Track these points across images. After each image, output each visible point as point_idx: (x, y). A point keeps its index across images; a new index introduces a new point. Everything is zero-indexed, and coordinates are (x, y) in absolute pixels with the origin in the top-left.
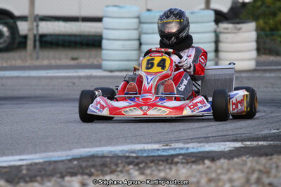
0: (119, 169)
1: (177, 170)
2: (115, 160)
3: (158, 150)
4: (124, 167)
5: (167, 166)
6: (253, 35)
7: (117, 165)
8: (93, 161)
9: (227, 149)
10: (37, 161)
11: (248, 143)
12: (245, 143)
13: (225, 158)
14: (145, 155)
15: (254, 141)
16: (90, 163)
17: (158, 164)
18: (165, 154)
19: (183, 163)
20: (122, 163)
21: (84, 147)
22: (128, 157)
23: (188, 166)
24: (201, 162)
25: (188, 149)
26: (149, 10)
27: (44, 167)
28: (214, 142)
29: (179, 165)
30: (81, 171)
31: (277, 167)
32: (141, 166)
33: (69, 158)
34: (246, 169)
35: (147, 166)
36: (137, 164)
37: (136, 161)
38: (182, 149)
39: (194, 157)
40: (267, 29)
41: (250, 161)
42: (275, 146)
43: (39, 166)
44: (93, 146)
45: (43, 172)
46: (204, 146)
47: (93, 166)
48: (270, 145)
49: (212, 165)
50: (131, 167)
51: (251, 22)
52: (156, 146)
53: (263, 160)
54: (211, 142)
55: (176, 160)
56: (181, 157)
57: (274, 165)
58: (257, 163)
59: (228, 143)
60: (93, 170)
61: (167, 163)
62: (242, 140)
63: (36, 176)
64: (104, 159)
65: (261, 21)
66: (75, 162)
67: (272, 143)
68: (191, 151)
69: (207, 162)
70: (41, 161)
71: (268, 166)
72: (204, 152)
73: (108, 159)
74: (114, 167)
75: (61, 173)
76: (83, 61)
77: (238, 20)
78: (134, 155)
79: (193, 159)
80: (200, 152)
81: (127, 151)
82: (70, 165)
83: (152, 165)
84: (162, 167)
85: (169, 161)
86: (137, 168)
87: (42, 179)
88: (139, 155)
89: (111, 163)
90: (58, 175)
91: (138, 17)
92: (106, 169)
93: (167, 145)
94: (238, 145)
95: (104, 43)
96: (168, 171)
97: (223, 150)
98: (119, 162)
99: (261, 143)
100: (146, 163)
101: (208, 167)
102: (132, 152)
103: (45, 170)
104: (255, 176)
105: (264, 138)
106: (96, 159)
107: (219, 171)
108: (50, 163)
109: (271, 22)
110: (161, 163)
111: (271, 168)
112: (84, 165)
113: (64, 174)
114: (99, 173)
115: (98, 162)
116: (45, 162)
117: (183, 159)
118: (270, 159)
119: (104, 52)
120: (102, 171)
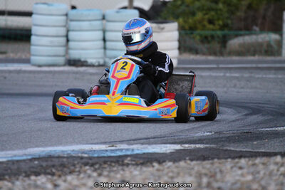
0: (77, 169)
1: (131, 172)
2: (70, 160)
3: (107, 151)
4: (81, 167)
5: (120, 168)
6: (176, 34)
7: (74, 165)
8: (52, 161)
9: (168, 151)
11: (187, 146)
12: (183, 145)
13: (170, 161)
14: (96, 155)
15: (191, 143)
16: (50, 163)
17: (110, 165)
18: (113, 155)
19: (133, 165)
20: (78, 163)
22: (82, 158)
23: (139, 168)
24: (149, 164)
25: (133, 150)
26: (73, 8)
27: (9, 166)
28: (156, 143)
29: (130, 166)
30: (43, 171)
31: (221, 171)
32: (97, 166)
33: (29, 157)
34: (193, 172)
35: (101, 168)
36: (92, 165)
37: (90, 162)
38: (127, 150)
39: (140, 158)
40: (187, 27)
41: (196, 166)
42: (210, 149)
43: (5, 165)
44: (46, 146)
45: (9, 171)
46: (147, 148)
47: (53, 166)
48: (206, 148)
49: (161, 168)
50: (87, 167)
51: (173, 22)
52: (103, 147)
53: (207, 164)
54: (152, 144)
55: (126, 161)
56: (129, 159)
57: (218, 170)
58: (203, 168)
59: (168, 145)
60: (54, 170)
61: (120, 165)
62: (181, 143)
63: (4, 175)
64: (61, 160)
65: (181, 20)
66: (36, 162)
67: (207, 145)
68: (136, 152)
69: (156, 164)
70: (4, 160)
71: (212, 170)
72: (148, 154)
73: (65, 160)
74: (72, 168)
75: (25, 172)
76: (11, 55)
77: (160, 20)
78: (86, 155)
79: (141, 161)
80: (144, 154)
81: (79, 151)
82: (32, 164)
83: (106, 166)
84: (115, 169)
85: (120, 163)
86: (92, 168)
87: (10, 177)
88: (91, 155)
89: (69, 163)
90: (24, 174)
91: (67, 15)
92: (65, 169)
93: (113, 146)
94: (178, 147)
95: (33, 38)
96: (121, 172)
97: (164, 152)
98: (76, 162)
99: (198, 146)
100: (101, 165)
101: (158, 170)
102: (83, 153)
103: (10, 168)
104: (205, 180)
105: (200, 141)
106: (54, 160)
107: (171, 174)
108: (13, 162)
109: (191, 21)
110: (113, 164)
111: (216, 173)
112: (44, 164)
113: (29, 173)
114: (60, 173)
115: (56, 162)
116: (9, 161)
117: (131, 160)
118: (212, 164)
119: (32, 47)
120: (62, 170)
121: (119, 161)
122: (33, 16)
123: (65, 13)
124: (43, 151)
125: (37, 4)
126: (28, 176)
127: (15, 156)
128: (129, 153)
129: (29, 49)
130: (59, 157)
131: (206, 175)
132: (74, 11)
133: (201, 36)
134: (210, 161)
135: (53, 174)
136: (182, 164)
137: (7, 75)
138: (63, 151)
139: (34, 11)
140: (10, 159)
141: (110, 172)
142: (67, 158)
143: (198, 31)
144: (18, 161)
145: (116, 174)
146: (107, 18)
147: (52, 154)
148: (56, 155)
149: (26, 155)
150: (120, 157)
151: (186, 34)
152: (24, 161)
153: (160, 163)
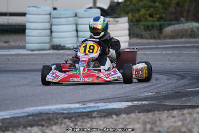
0: (60, 122)
1: (97, 123)
2: (55, 115)
3: (80, 108)
4: (62, 120)
5: (90, 119)
6: (127, 25)
7: (57, 119)
8: (42, 116)
9: (123, 107)
10: (6, 117)
11: (136, 103)
12: (134, 102)
13: (124, 113)
14: (72, 111)
15: (139, 101)
16: (40, 118)
17: (83, 118)
18: (84, 111)
19: (99, 117)
21: (32, 106)
22: (63, 114)
23: (103, 119)
24: (109, 116)
25: (98, 107)
26: (55, 9)
27: (12, 121)
29: (97, 118)
30: (36, 123)
31: (160, 120)
32: (73, 119)
33: (26, 114)
34: (140, 121)
35: (76, 120)
36: (70, 118)
37: (69, 116)
38: (94, 107)
39: (104, 112)
40: (134, 20)
41: (143, 116)
42: (153, 104)
43: (9, 121)
44: (38, 106)
45: (12, 125)
46: (108, 105)
47: (43, 120)
48: (150, 104)
49: (118, 118)
50: (67, 120)
51: (125, 17)
52: (77, 105)
53: (150, 115)
54: (112, 102)
55: (94, 115)
56: (96, 113)
57: (157, 119)
58: (148, 118)
59: (123, 103)
60: (43, 123)
61: (89, 117)
62: (132, 101)
63: (8, 127)
64: (48, 115)
65: (130, 15)
66: (31, 118)
67: (150, 102)
68: (100, 108)
69: (114, 116)
70: (8, 117)
71: (154, 119)
72: (109, 109)
73: (51, 115)
74: (56, 121)
75: (24, 125)
76: (12, 44)
77: (115, 16)
78: (66, 112)
79: (104, 114)
80: (106, 109)
81: (60, 109)
82: (28, 119)
83: (79, 118)
84: (86, 120)
85: (90, 116)
86: (70, 121)
87: (13, 129)
88: (69, 112)
89: (53, 118)
90: (22, 126)
91: (50, 14)
92: (51, 122)
93: (84, 105)
94: (130, 104)
95: (27, 31)
96: (90, 123)
97: (120, 107)
98: (58, 117)
99: (144, 102)
100: (76, 118)
101: (116, 120)
102: (64, 110)
103: (13, 123)
104: (149, 126)
105: (145, 99)
106: (43, 115)
107: (125, 123)
108: (15, 118)
109: (137, 15)
110: (85, 117)
111: (156, 121)
112: (36, 119)
113: (26, 125)
114: (47, 125)
115: (45, 117)
116: (12, 118)
117: (97, 114)
118: (154, 115)
119: (27, 38)
120: (49, 123)
121: (89, 115)
122: (27, 16)
123: (49, 13)
124: (36, 110)
125: (29, 7)
126: (25, 127)
127: (16, 114)
128: (95, 109)
129: (25, 39)
130: (47, 114)
131: (149, 122)
132: (55, 11)
133: (144, 26)
134: (152, 113)
135: (43, 126)
136: (133, 115)
137: (10, 57)
138: (49, 110)
139: (27, 12)
140: (12, 116)
141: (82, 123)
142: (53, 114)
143: (143, 23)
144: (18, 117)
145: (87, 124)
146: (78, 15)
147: (42, 111)
148: (45, 112)
149: (23, 113)
150: (89, 112)
151: (134, 24)
152: (22, 117)
153: (117, 115)
